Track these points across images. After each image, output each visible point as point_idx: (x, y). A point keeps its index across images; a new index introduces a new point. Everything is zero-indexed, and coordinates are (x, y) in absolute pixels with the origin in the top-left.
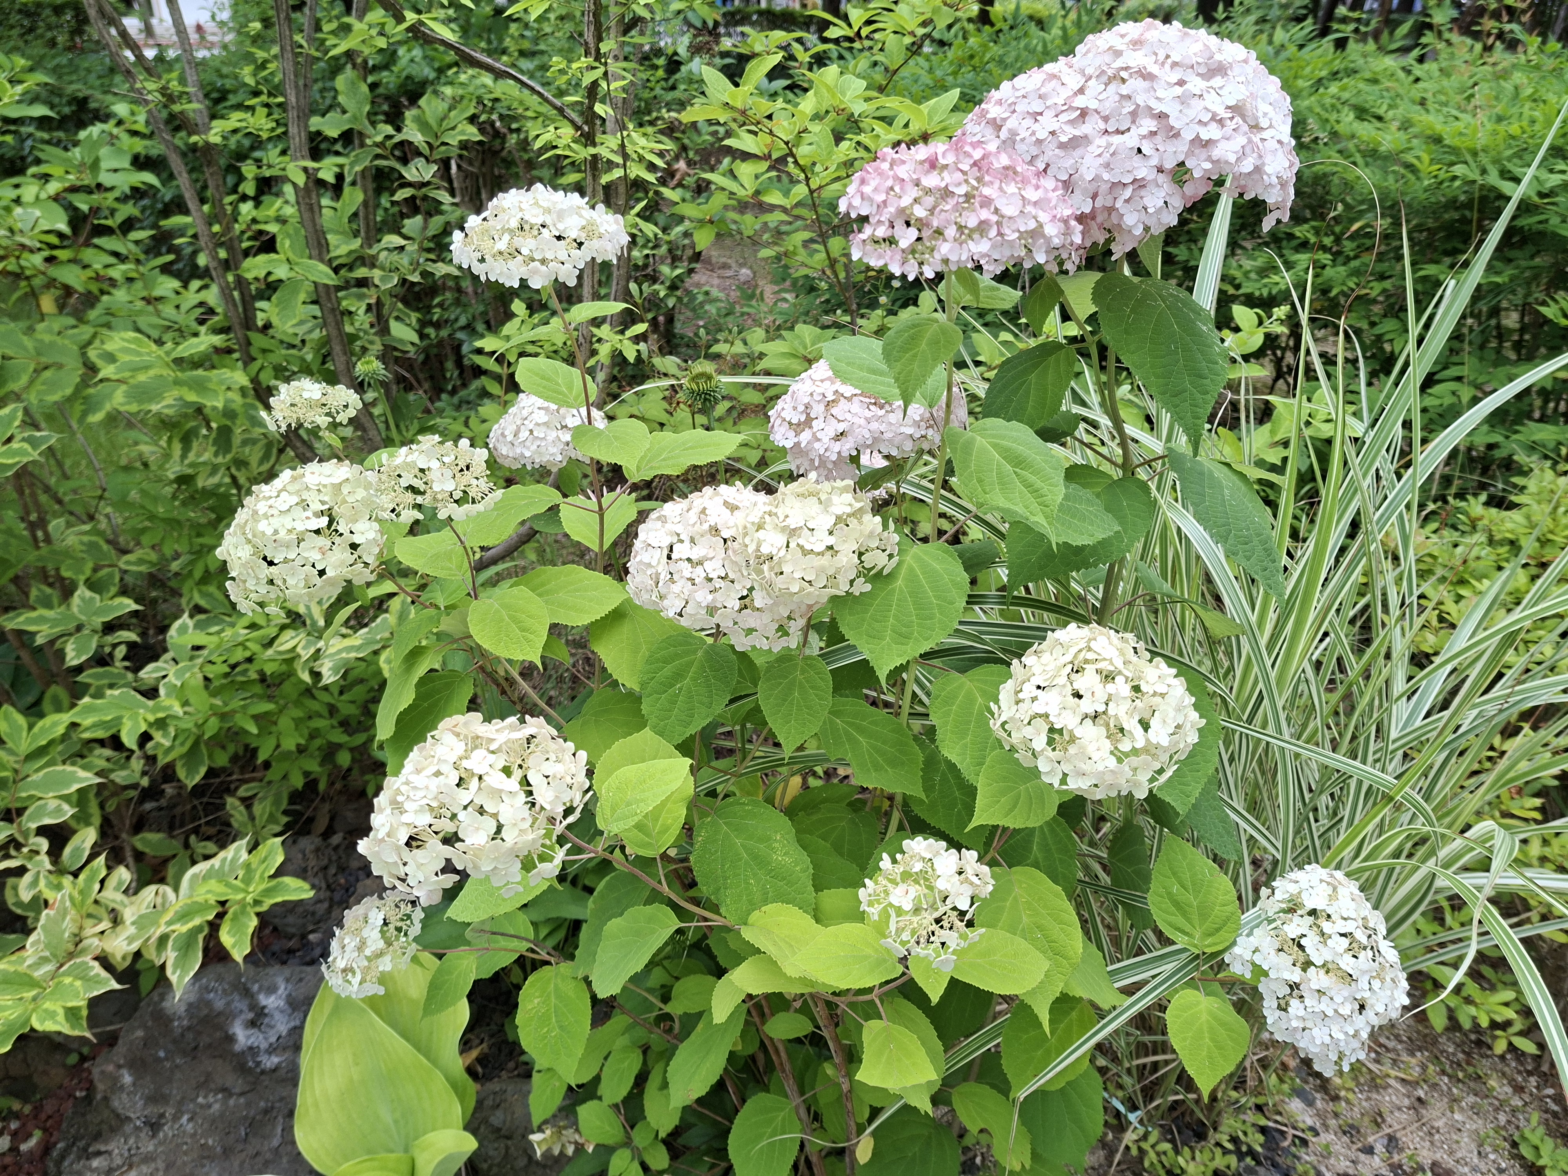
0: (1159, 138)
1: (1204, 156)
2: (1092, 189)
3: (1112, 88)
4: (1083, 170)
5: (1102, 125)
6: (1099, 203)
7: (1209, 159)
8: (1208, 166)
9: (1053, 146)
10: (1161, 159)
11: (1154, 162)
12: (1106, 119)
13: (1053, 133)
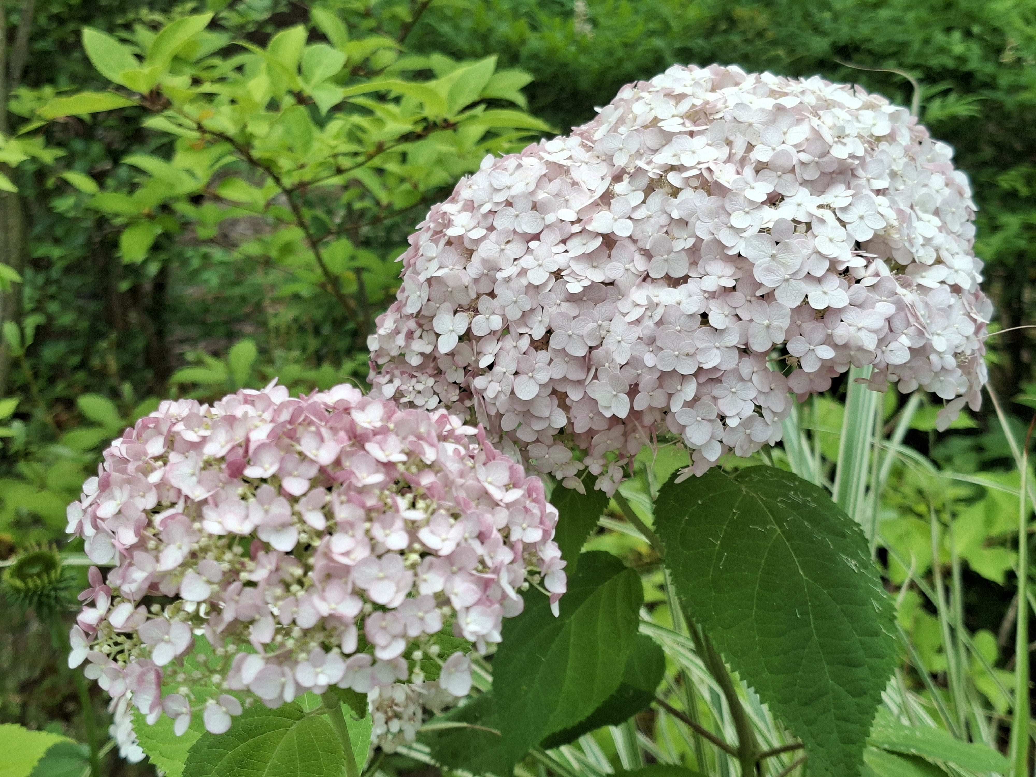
0: (739, 298)
1: (819, 335)
2: (628, 377)
3: (656, 199)
4: (610, 344)
5: (640, 265)
6: (641, 403)
7: (829, 341)
8: (827, 353)
9: (556, 297)
10: (745, 334)
11: (734, 339)
12: (648, 255)
13: (558, 275)
